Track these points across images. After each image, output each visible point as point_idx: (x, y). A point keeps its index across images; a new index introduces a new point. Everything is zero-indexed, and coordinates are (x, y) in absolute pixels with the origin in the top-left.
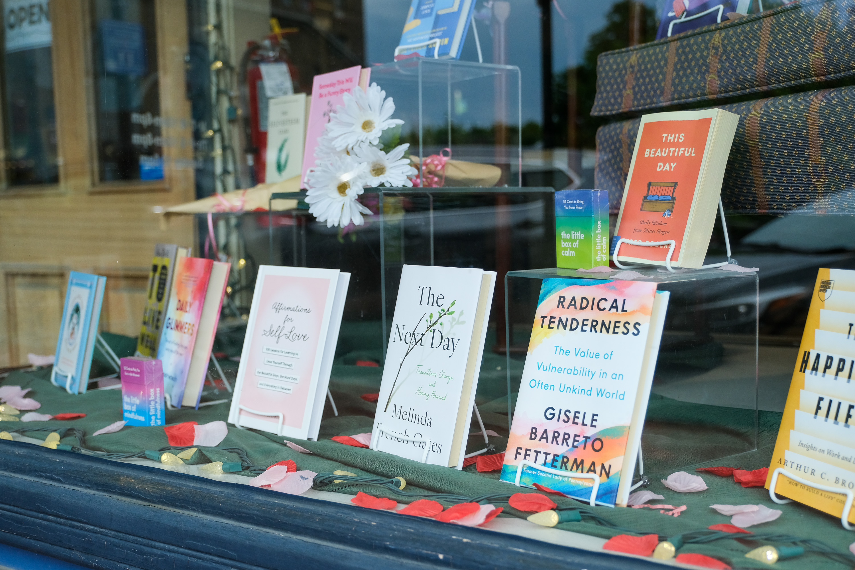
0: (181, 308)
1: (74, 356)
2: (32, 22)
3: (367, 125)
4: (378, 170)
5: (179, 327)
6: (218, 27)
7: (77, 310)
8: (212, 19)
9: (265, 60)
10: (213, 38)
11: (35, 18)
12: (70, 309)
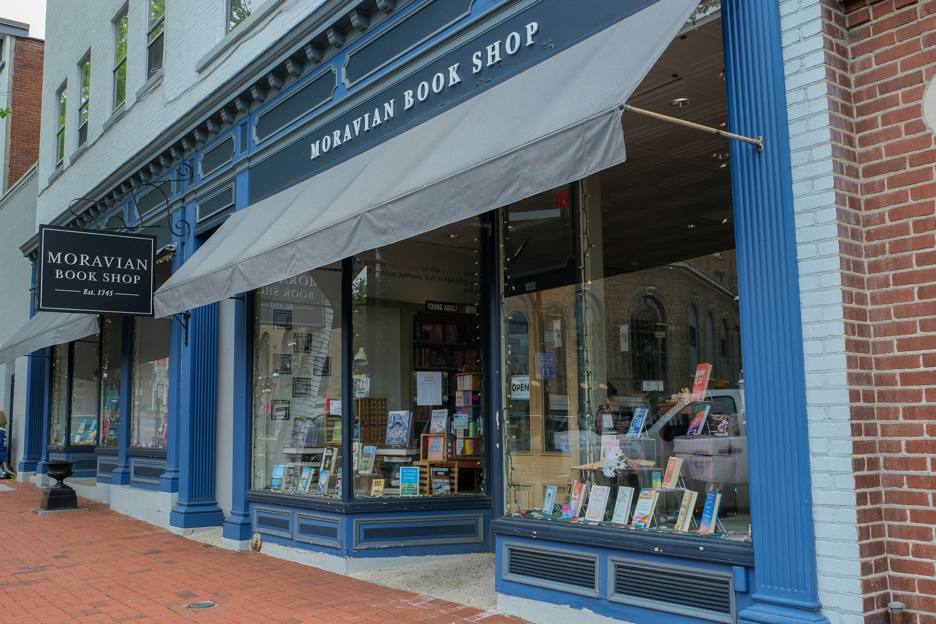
0: (575, 495)
1: (549, 506)
2: (522, 390)
3: (617, 455)
4: (619, 465)
5: (575, 499)
6: (589, 402)
7: (550, 495)
8: (587, 400)
9: (603, 413)
10: (587, 406)
11: (523, 389)
12: (548, 495)
